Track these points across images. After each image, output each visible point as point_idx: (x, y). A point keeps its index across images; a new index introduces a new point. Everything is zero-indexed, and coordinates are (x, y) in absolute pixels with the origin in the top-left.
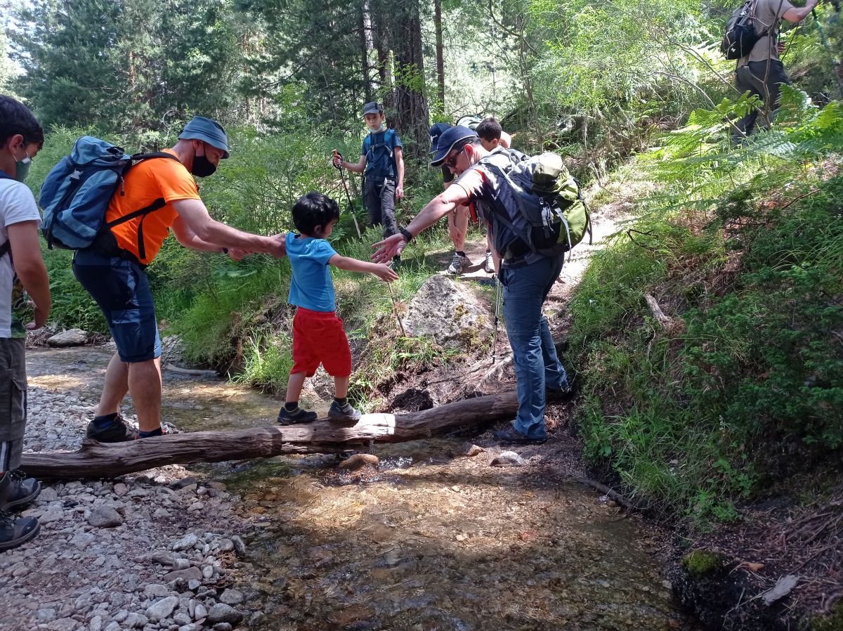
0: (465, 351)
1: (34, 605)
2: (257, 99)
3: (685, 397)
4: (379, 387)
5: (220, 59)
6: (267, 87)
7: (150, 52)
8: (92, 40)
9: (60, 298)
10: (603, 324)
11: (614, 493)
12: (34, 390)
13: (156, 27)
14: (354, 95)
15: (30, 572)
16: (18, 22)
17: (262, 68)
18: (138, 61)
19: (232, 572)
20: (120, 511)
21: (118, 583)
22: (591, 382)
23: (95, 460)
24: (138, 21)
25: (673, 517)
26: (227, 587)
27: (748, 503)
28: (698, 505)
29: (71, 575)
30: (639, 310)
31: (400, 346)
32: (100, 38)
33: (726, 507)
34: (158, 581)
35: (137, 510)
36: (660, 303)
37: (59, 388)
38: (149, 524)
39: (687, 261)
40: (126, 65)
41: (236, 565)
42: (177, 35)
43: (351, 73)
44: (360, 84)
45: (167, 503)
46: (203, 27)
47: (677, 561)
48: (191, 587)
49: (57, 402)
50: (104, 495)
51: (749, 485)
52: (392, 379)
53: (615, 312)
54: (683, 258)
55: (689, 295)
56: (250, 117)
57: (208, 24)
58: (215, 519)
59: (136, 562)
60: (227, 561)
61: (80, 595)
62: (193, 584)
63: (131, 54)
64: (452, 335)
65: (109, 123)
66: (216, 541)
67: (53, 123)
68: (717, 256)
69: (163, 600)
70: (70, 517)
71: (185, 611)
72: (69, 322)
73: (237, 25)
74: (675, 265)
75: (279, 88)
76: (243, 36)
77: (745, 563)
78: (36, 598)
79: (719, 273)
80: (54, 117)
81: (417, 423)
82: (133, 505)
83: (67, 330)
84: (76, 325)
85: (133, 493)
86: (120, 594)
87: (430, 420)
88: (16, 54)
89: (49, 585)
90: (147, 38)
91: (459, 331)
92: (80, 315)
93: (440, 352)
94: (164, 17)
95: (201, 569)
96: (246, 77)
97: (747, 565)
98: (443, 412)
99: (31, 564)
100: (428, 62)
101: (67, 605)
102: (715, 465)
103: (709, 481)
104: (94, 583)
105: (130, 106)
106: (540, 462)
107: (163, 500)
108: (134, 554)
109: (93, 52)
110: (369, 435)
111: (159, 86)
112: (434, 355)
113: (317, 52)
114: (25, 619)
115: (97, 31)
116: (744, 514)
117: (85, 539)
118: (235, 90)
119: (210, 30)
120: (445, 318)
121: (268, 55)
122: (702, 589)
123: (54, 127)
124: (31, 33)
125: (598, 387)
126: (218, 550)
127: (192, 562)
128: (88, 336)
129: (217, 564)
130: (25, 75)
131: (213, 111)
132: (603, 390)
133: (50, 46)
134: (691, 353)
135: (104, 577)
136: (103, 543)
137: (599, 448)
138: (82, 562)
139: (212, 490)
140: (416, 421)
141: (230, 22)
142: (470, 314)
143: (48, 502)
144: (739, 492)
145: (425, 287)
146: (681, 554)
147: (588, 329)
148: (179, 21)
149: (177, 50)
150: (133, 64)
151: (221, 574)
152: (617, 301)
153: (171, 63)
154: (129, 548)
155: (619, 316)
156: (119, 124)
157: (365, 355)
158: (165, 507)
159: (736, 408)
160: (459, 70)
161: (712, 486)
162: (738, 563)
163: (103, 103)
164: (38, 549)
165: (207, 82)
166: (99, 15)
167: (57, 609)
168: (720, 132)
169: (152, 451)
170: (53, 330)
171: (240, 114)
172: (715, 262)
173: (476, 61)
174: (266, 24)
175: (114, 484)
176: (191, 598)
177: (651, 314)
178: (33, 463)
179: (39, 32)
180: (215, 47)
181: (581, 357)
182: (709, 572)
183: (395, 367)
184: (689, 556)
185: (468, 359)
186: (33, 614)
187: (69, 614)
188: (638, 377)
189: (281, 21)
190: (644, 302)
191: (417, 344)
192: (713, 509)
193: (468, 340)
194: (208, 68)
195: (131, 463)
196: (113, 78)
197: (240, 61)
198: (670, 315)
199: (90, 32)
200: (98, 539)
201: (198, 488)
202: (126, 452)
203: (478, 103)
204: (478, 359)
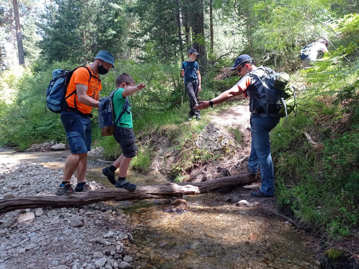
0: (223, 155)
1: (50, 259)
2: (135, 49)
3: (324, 178)
4: (186, 170)
5: (120, 32)
6: (139, 43)
7: (92, 30)
8: (69, 26)
9: (55, 131)
10: (285, 144)
11: (292, 220)
12: (46, 169)
13: (94, 20)
14: (175, 46)
15: (48, 245)
16: (40, 19)
17: (137, 36)
18: (87, 34)
19: (128, 248)
20: (82, 221)
21: (83, 251)
22: (280, 170)
23: (72, 199)
24: (87, 18)
25: (319, 232)
26: (126, 255)
27: (355, 228)
28: (332, 228)
29: (64, 247)
30: (301, 139)
31: (195, 152)
32: (72, 25)
33: (345, 229)
34: (98, 251)
35: (89, 220)
36: (311, 136)
37: (56, 168)
38: (94, 226)
39: (324, 118)
40: (82, 35)
41: (129, 245)
42: (102, 23)
43: (174, 37)
44: (177, 41)
45: (100, 217)
46: (113, 20)
47: (323, 252)
48: (112, 254)
49: (55, 174)
50: (75, 214)
51: (356, 219)
52: (192, 167)
53: (290, 139)
54: (321, 116)
55: (325, 133)
56: (132, 56)
57: (115, 18)
58: (120, 225)
59: (89, 242)
60: (126, 243)
61: (68, 255)
62: (113, 252)
63: (84, 31)
64: (217, 149)
65: (75, 59)
66: (121, 234)
67: (53, 60)
68: (338, 115)
69: (101, 259)
70: (62, 223)
71: (110, 264)
72: (59, 141)
73: (127, 18)
74: (318, 119)
75: (144, 44)
76: (129, 23)
77: (355, 255)
78: (51, 256)
79: (339, 123)
80: (54, 57)
81: (203, 187)
82: (87, 218)
83: (58, 144)
84: (61, 142)
85: (87, 213)
86: (83, 256)
87: (209, 185)
88: (39, 32)
89: (56, 251)
90: (91, 24)
91: (221, 147)
92: (63, 138)
93: (212, 156)
94: (98, 16)
95: (115, 246)
96: (130, 40)
97: (356, 256)
98: (214, 182)
99: (48, 241)
100: (207, 32)
101: (63, 260)
102: (339, 210)
103: (337, 217)
104: (73, 250)
105: (84, 52)
106: (257, 205)
107: (99, 216)
108: (88, 239)
109: (69, 30)
110: (183, 191)
111: (95, 44)
112: (210, 157)
113: (160, 28)
114: (46, 264)
115: (71, 22)
116: (354, 233)
117: (69, 232)
118: (126, 45)
119: (116, 20)
120: (215, 141)
121: (139, 30)
122: (335, 266)
123: (54, 61)
124: (45, 23)
125: (283, 173)
126: (122, 239)
127: (112, 243)
128: (66, 146)
129: (122, 244)
130: (42, 40)
131: (117, 54)
132: (285, 174)
133: (53, 29)
134: (327, 159)
135: (77, 248)
136: (76, 234)
137: (284, 200)
138: (68, 241)
139: (118, 213)
140: (203, 186)
141: (124, 17)
142: (225, 140)
143: (54, 216)
144: (351, 223)
145: (205, 128)
146: (324, 250)
147: (278, 148)
148: (103, 17)
149: (103, 29)
150: (85, 35)
151: (124, 249)
152: (291, 135)
153: (100, 35)
154: (86, 236)
155: (292, 142)
156: (79, 60)
157: (180, 156)
158: (100, 219)
159: (350, 185)
160: (219, 35)
161: (338, 219)
162: (352, 255)
163: (73, 51)
164: (51, 235)
165: (114, 42)
166: (72, 16)
167: (59, 260)
168: (338, 60)
169: (94, 196)
170: (52, 144)
171: (127, 55)
172: (337, 118)
173: (227, 31)
174: (139, 18)
175: (79, 209)
176: (112, 259)
177: (307, 141)
178: (48, 200)
179: (48, 23)
180: (118, 28)
181: (275, 159)
182: (339, 258)
183: (193, 162)
184: (329, 251)
185: (224, 159)
186: (50, 262)
187: (64, 263)
188: (302, 169)
189: (145, 16)
190: (304, 136)
191: (202, 152)
192: (339, 230)
193: (225, 151)
194: (115, 36)
195: (86, 201)
196: (77, 41)
197: (128, 33)
198: (316, 141)
199: (68, 22)
200: (74, 232)
201: (112, 212)
202: (84, 196)
203: (227, 48)
204: (229, 159)
